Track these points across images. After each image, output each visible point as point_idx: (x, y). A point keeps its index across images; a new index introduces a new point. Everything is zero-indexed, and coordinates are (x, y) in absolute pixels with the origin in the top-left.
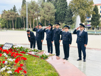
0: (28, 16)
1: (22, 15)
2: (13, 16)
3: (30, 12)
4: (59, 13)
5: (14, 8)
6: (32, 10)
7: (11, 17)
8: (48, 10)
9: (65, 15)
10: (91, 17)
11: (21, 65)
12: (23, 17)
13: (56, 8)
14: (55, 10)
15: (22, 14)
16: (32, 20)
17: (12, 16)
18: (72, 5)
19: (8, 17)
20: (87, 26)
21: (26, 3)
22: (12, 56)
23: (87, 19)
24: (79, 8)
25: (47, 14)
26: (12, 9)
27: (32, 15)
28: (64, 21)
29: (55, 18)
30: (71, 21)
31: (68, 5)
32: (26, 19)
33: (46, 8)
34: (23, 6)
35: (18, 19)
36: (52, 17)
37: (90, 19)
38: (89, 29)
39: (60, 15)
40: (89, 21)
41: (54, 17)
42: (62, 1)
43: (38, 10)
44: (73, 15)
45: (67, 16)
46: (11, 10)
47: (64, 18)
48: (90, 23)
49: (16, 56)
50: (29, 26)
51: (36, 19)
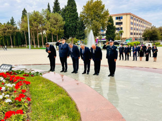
0: (30, 29)
1: (22, 29)
2: (11, 30)
3: (32, 25)
4: (69, 25)
5: (12, 20)
6: (35, 22)
7: (9, 32)
8: (55, 22)
9: (76, 28)
10: (106, 30)
11: (24, 91)
12: (23, 32)
13: (64, 19)
14: (64, 23)
15: (23, 27)
16: (36, 35)
17: (9, 30)
18: (84, 16)
19: (5, 32)
20: (102, 40)
21: (27, 14)
22: (11, 81)
23: (101, 32)
24: (92, 20)
25: (54, 28)
26: (10, 22)
27: (35, 28)
28: (75, 35)
29: (65, 32)
30: (84, 34)
31: (79, 16)
32: (28, 34)
33: (52, 20)
34: (23, 17)
35: (18, 33)
36: (61, 30)
37: (105, 32)
38: (104, 43)
39: (70, 28)
40: (103, 35)
41: (63, 30)
42: (71, 12)
43: (43, 22)
44: (85, 28)
45: (78, 30)
46: (8, 23)
47: (75, 32)
48: (105, 37)
49: (16, 81)
50: (33, 42)
51: (41, 33)
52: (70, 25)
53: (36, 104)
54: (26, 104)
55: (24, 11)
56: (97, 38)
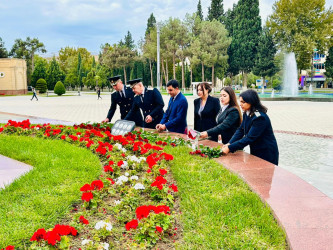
0: (161, 56)
1: (147, 55)
2: (126, 58)
3: (165, 47)
4: (239, 46)
5: (129, 38)
6: (172, 41)
7: (122, 61)
8: (210, 40)
9: (255, 51)
10: (326, 52)
11: (163, 172)
12: (147, 60)
13: (231, 33)
14: (230, 40)
15: (148, 51)
16: (170, 68)
17: (123, 57)
18: (274, 25)
19: (115, 62)
20: (316, 79)
21: (156, 25)
22: (135, 151)
23: (314, 61)
24: (293, 32)
25: (209, 52)
26: (124, 41)
27: (170, 54)
28: (251, 66)
29: (229, 61)
30: (272, 65)
31: (263, 24)
32: (156, 65)
33: (205, 35)
34: (148, 32)
35: (138, 64)
36: (221, 56)
37: (323, 60)
38: (319, 86)
39: (241, 52)
40: (319, 67)
41: (227, 57)
42: (246, 16)
43: (186, 41)
44: (275, 51)
45: (259, 55)
46: (121, 43)
47: (251, 59)
48: (324, 71)
49: (146, 151)
50: (164, 81)
51: (181, 64)
52: (243, 44)
53: (190, 200)
54: (170, 197)
55: (152, 20)
56: (304, 73)
